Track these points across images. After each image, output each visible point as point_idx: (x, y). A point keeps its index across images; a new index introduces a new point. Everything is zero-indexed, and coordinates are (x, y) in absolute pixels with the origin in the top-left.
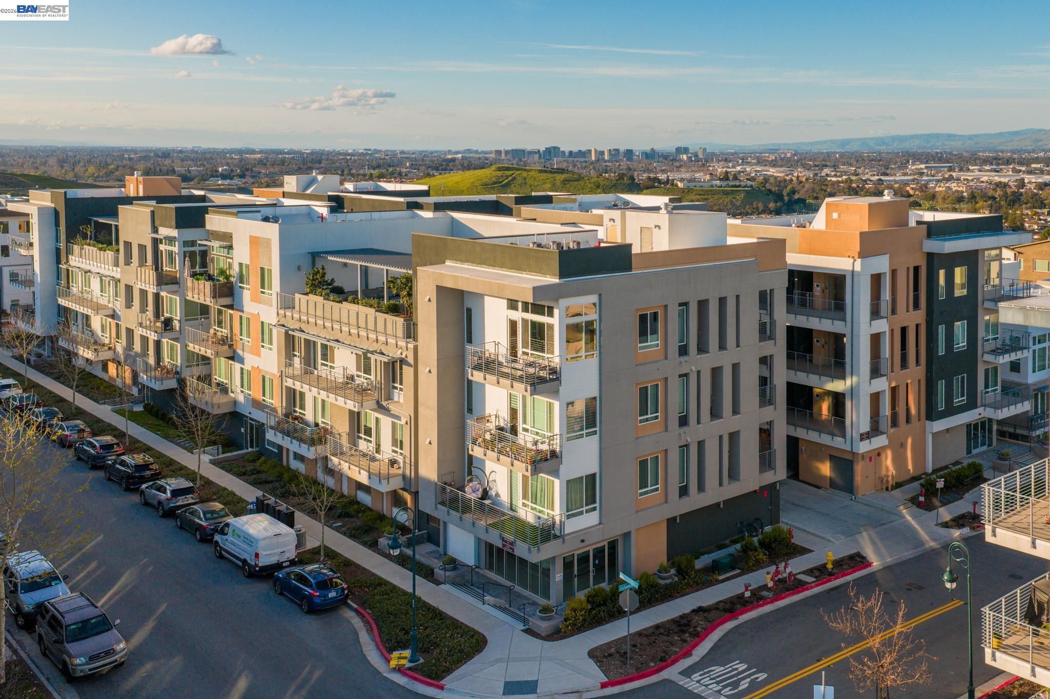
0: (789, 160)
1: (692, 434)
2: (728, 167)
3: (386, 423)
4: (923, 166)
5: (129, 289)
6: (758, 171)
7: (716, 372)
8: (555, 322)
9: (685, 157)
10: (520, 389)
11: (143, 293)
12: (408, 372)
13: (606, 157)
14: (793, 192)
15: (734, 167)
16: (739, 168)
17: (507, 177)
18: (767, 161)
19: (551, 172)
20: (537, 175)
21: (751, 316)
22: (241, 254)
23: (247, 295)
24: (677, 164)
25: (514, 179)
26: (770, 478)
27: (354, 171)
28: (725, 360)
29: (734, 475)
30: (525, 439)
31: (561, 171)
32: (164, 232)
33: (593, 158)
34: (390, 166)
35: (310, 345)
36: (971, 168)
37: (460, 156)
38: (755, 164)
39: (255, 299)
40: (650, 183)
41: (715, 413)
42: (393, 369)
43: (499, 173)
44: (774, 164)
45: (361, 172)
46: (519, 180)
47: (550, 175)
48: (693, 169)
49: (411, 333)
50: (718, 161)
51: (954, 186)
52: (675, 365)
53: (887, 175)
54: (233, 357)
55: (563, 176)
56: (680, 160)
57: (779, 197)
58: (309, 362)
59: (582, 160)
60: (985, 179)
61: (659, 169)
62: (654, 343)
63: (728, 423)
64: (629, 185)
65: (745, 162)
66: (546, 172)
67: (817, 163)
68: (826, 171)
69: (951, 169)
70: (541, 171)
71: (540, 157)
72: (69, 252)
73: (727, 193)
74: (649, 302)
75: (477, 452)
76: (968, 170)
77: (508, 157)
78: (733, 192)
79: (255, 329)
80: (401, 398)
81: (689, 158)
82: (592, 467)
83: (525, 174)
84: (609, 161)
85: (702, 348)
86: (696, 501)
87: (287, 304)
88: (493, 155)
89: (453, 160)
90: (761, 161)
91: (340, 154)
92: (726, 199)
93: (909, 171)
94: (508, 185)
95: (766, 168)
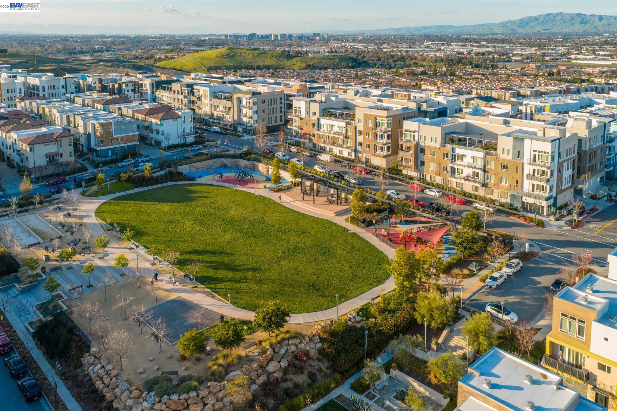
0: (368, 39)
1: (270, 116)
2: (338, 43)
3: (228, 116)
4: (430, 43)
5: (174, 98)
6: (351, 46)
7: (273, 108)
8: (252, 101)
9: (318, 38)
10: (248, 110)
11: (178, 99)
12: (232, 109)
13: (279, 38)
14: (364, 57)
15: (341, 43)
16: (343, 44)
17: (233, 52)
18: (357, 40)
19: (252, 50)
20: (246, 51)
21: (278, 101)
22: (201, 92)
23: (203, 99)
24: (313, 42)
25: (236, 53)
26: (282, 123)
27: (158, 47)
28: (275, 107)
29: (276, 122)
30: (248, 116)
31: (257, 49)
32: (183, 88)
33: (273, 39)
34: (175, 44)
35: (215, 106)
36: (453, 44)
37: (207, 38)
38: (351, 42)
39: (204, 99)
40: (296, 55)
41: (273, 114)
42: (229, 108)
43: (229, 51)
44: (360, 42)
45: (162, 47)
46: (238, 54)
47: (252, 51)
48: (321, 44)
49: (232, 103)
50: (334, 40)
51: (438, 54)
52: (267, 107)
53: (411, 48)
54: (200, 109)
55: (258, 52)
56: (316, 40)
57: (355, 60)
58: (215, 108)
59: (267, 40)
60: (456, 50)
61: (304, 44)
62: (264, 104)
63: (275, 115)
64: (287, 55)
65: (347, 40)
66: (250, 50)
67: (381, 41)
68: (385, 46)
69: (443, 45)
70: (247, 49)
71: (247, 39)
72: (156, 91)
73: (330, 59)
74: (264, 99)
75: (242, 117)
76: (451, 45)
77: (231, 39)
78: (333, 59)
79: (204, 104)
80: (231, 112)
81: (320, 39)
82: (256, 119)
83: (240, 51)
84: (280, 40)
85: (271, 105)
86: (270, 125)
87: (211, 100)
88: (223, 37)
89: (204, 40)
90: (355, 40)
91: (149, 38)
92: (330, 62)
93: (423, 46)
94: (233, 56)
95: (356, 44)
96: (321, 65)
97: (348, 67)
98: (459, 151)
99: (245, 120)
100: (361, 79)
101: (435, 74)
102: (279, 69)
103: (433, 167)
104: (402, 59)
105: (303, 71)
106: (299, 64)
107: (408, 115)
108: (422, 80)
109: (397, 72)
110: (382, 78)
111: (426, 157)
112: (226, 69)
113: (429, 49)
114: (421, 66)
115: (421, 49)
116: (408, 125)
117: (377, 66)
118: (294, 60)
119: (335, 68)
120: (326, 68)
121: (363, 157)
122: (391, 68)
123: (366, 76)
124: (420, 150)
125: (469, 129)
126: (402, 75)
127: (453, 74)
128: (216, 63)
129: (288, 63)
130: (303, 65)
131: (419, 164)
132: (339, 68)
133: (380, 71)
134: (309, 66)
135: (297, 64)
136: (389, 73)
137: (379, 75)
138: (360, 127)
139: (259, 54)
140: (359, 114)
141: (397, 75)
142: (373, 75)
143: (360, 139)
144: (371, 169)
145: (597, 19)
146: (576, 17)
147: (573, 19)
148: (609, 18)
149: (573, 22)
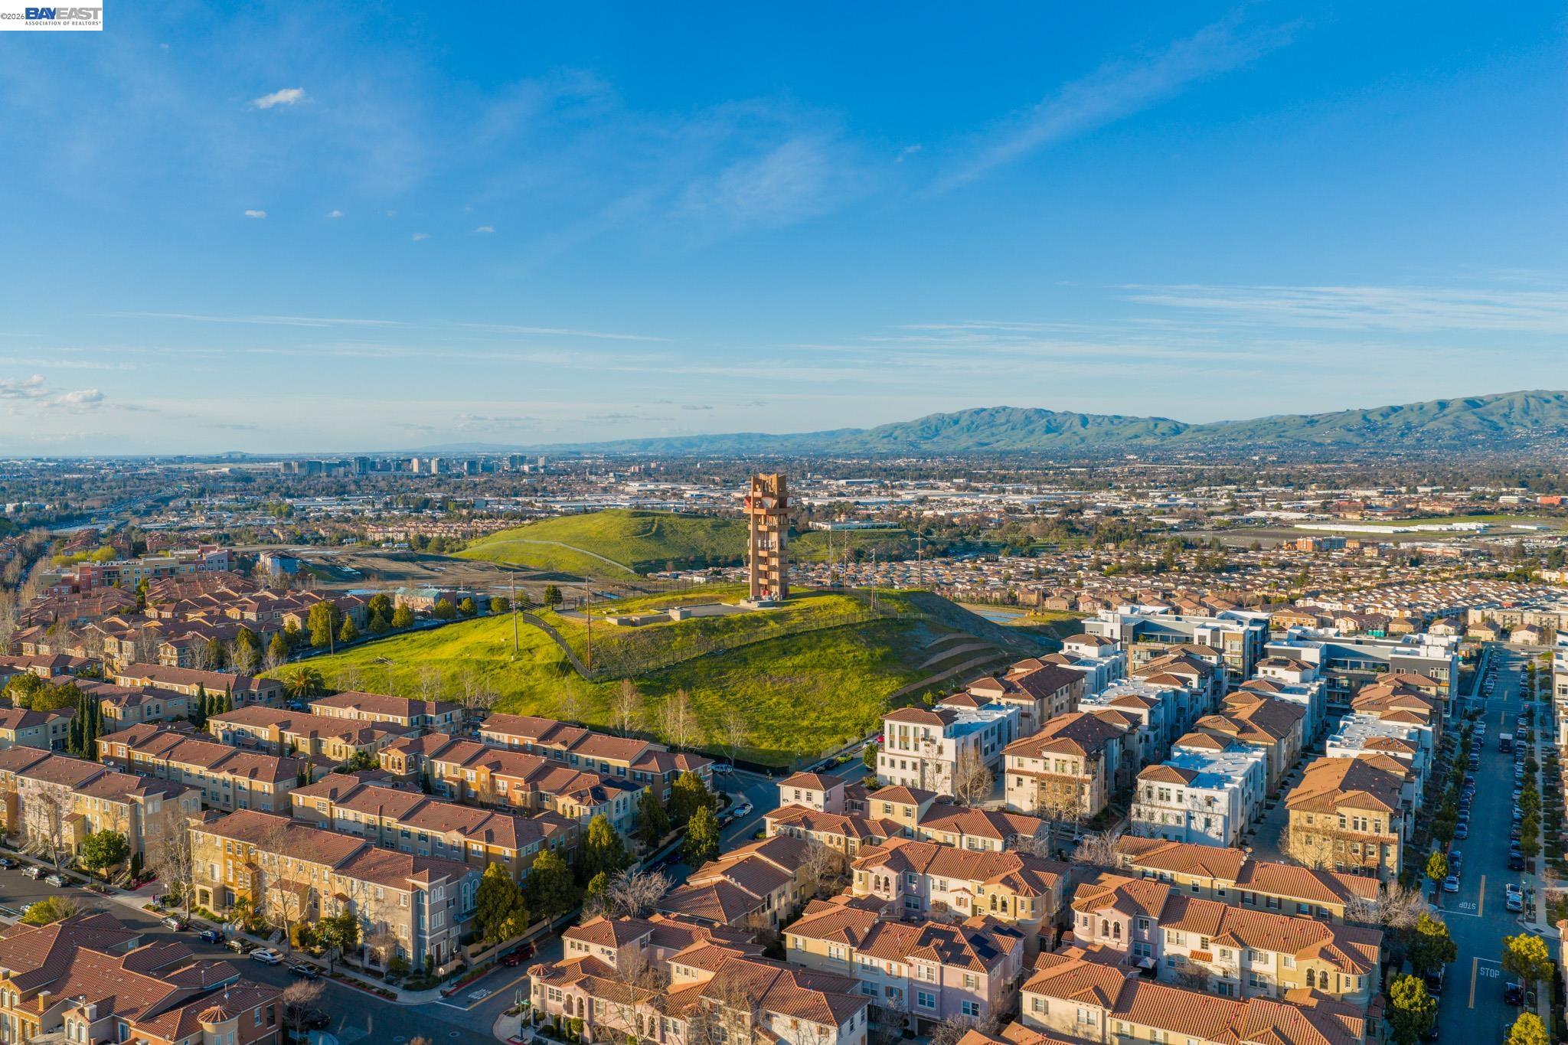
145: (1077, 422)
146: (1035, 418)
147: (1031, 422)
148: (1099, 420)
149: (1030, 427)
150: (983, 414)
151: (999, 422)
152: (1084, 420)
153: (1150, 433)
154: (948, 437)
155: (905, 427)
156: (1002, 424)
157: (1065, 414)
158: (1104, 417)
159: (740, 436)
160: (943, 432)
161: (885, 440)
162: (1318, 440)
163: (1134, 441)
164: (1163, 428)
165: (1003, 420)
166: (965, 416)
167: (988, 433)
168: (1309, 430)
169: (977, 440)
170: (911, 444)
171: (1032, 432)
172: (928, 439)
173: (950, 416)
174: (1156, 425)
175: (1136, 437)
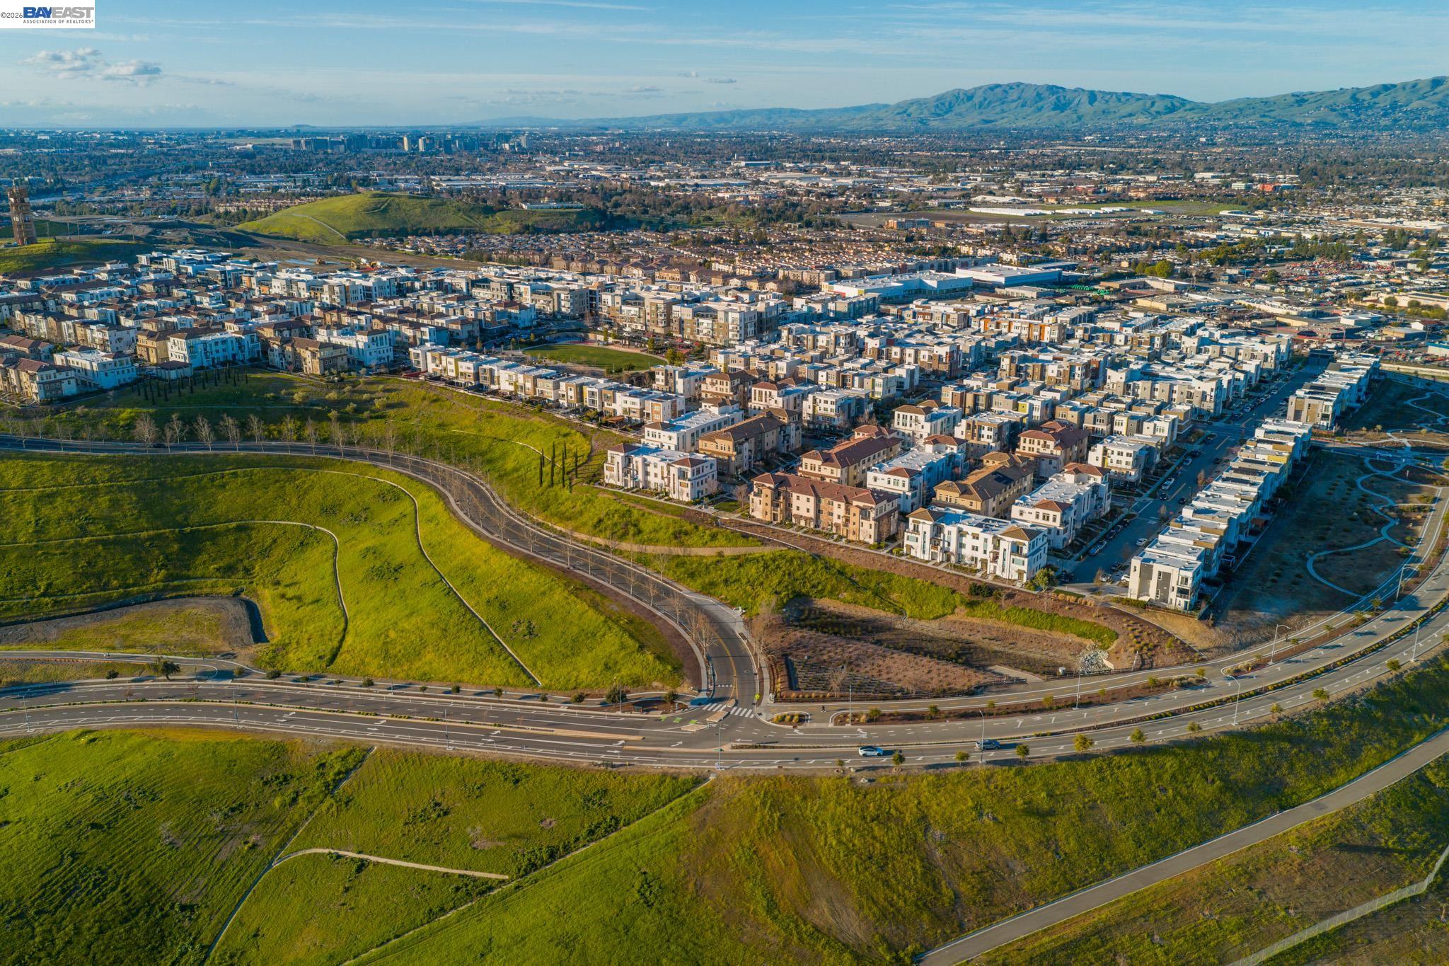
3: (548, 307)
4: (743, 164)
9: (507, 147)
13: (421, 147)
15: (561, 163)
17: (383, 203)
20: (407, 201)
25: (389, 204)
33: (406, 148)
36: (786, 165)
38: (583, 158)
43: (376, 200)
44: (602, 158)
46: (394, 206)
50: (546, 152)
51: (752, 194)
53: (705, 177)
57: (602, 212)
59: (395, 151)
60: (788, 182)
61: (484, 165)
65: (572, 154)
68: (653, 171)
69: (767, 168)
71: (346, 148)
73: (562, 214)
75: (561, 308)
76: (782, 168)
78: (567, 214)
80: (551, 305)
82: (572, 308)
83: (397, 200)
90: (588, 154)
92: (563, 220)
93: (728, 171)
94: (385, 210)
95: (594, 165)
96: (547, 225)
97: (594, 229)
98: (701, 320)
99: (563, 310)
100: (620, 253)
101: (737, 243)
102: (475, 233)
103: (689, 330)
104: (686, 208)
105: (518, 237)
106: (507, 224)
107: (675, 302)
108: (714, 253)
109: (676, 238)
110: (653, 251)
111: (685, 325)
112: (380, 236)
113: (738, 182)
114: (717, 225)
115: (724, 181)
116: (675, 308)
117: (644, 226)
118: (498, 216)
119: (571, 231)
120: (557, 232)
121: (651, 328)
122: (666, 230)
123: (625, 246)
124: (681, 322)
125: (708, 309)
126: (683, 244)
127: (764, 242)
128: (359, 224)
129: (488, 222)
130: (517, 227)
131: (681, 330)
132: (579, 232)
133: (649, 237)
134: (527, 227)
135: (504, 225)
136: (663, 242)
137: (648, 244)
138: (648, 310)
139: (432, 206)
140: (647, 303)
141: (676, 245)
142: (638, 243)
143: (648, 317)
144: (655, 334)
145: (1085, 99)
146: (1046, 94)
147: (1041, 99)
148: (1107, 97)
149: (1039, 104)
150: (998, 90)
151: (1010, 99)
152: (1093, 96)
153: (1146, 111)
154: (960, 114)
155: (919, 103)
156: (1014, 101)
157: (1075, 91)
158: (1111, 94)
159: (771, 111)
160: (957, 109)
161: (898, 117)
162: (1298, 120)
163: (1126, 120)
164: (1159, 106)
165: (1015, 97)
166: (980, 93)
167: (998, 109)
168: (1296, 109)
169: (984, 117)
170: (922, 121)
171: (1039, 110)
172: (939, 115)
173: (965, 93)
174: (1153, 104)
175: (1130, 115)
